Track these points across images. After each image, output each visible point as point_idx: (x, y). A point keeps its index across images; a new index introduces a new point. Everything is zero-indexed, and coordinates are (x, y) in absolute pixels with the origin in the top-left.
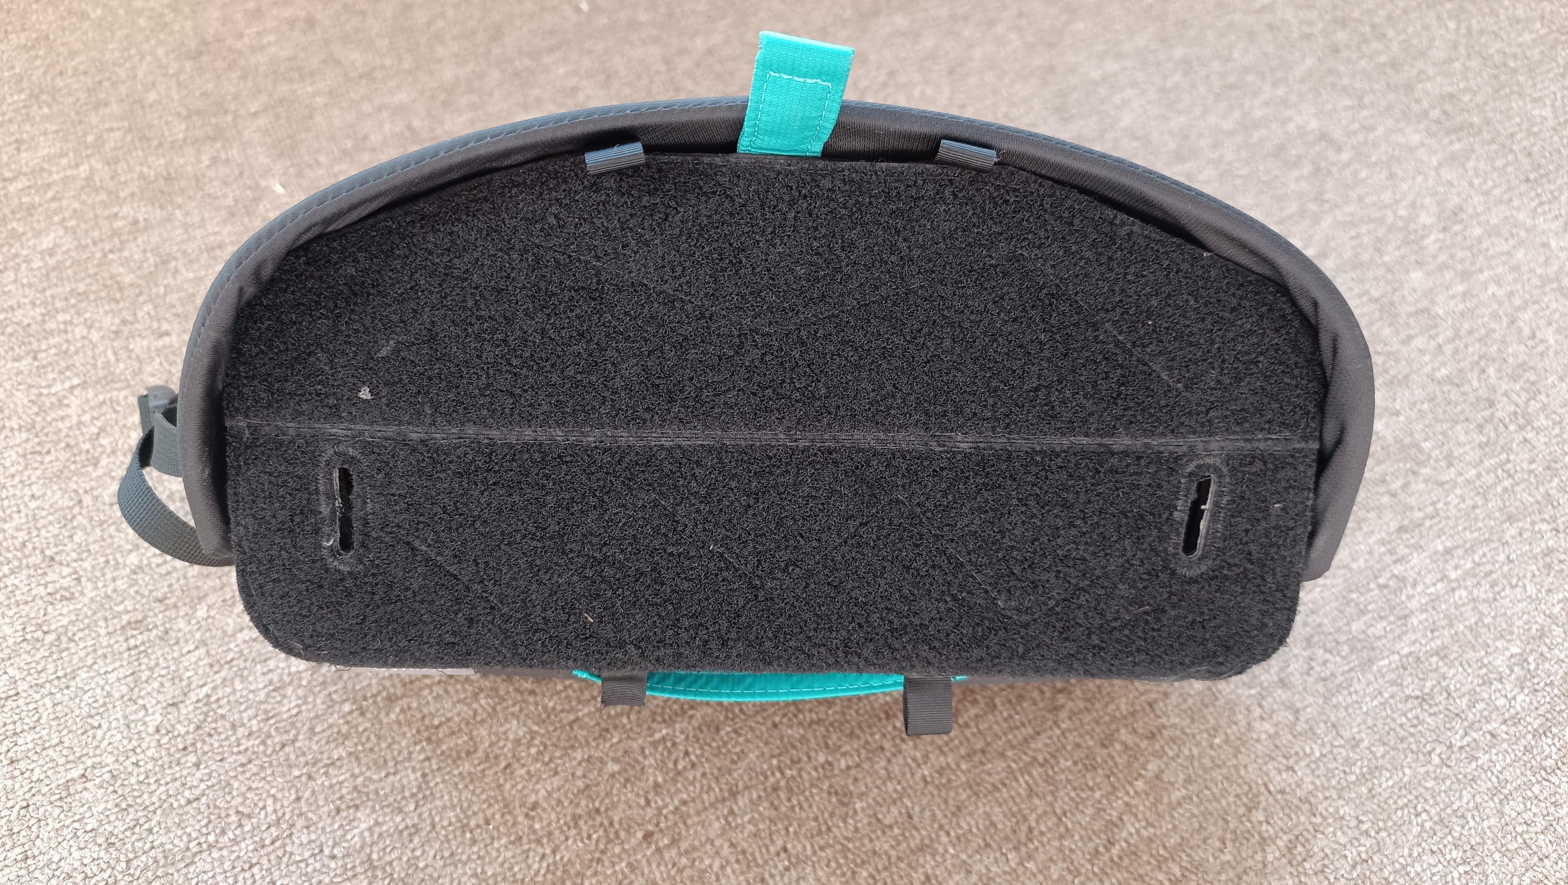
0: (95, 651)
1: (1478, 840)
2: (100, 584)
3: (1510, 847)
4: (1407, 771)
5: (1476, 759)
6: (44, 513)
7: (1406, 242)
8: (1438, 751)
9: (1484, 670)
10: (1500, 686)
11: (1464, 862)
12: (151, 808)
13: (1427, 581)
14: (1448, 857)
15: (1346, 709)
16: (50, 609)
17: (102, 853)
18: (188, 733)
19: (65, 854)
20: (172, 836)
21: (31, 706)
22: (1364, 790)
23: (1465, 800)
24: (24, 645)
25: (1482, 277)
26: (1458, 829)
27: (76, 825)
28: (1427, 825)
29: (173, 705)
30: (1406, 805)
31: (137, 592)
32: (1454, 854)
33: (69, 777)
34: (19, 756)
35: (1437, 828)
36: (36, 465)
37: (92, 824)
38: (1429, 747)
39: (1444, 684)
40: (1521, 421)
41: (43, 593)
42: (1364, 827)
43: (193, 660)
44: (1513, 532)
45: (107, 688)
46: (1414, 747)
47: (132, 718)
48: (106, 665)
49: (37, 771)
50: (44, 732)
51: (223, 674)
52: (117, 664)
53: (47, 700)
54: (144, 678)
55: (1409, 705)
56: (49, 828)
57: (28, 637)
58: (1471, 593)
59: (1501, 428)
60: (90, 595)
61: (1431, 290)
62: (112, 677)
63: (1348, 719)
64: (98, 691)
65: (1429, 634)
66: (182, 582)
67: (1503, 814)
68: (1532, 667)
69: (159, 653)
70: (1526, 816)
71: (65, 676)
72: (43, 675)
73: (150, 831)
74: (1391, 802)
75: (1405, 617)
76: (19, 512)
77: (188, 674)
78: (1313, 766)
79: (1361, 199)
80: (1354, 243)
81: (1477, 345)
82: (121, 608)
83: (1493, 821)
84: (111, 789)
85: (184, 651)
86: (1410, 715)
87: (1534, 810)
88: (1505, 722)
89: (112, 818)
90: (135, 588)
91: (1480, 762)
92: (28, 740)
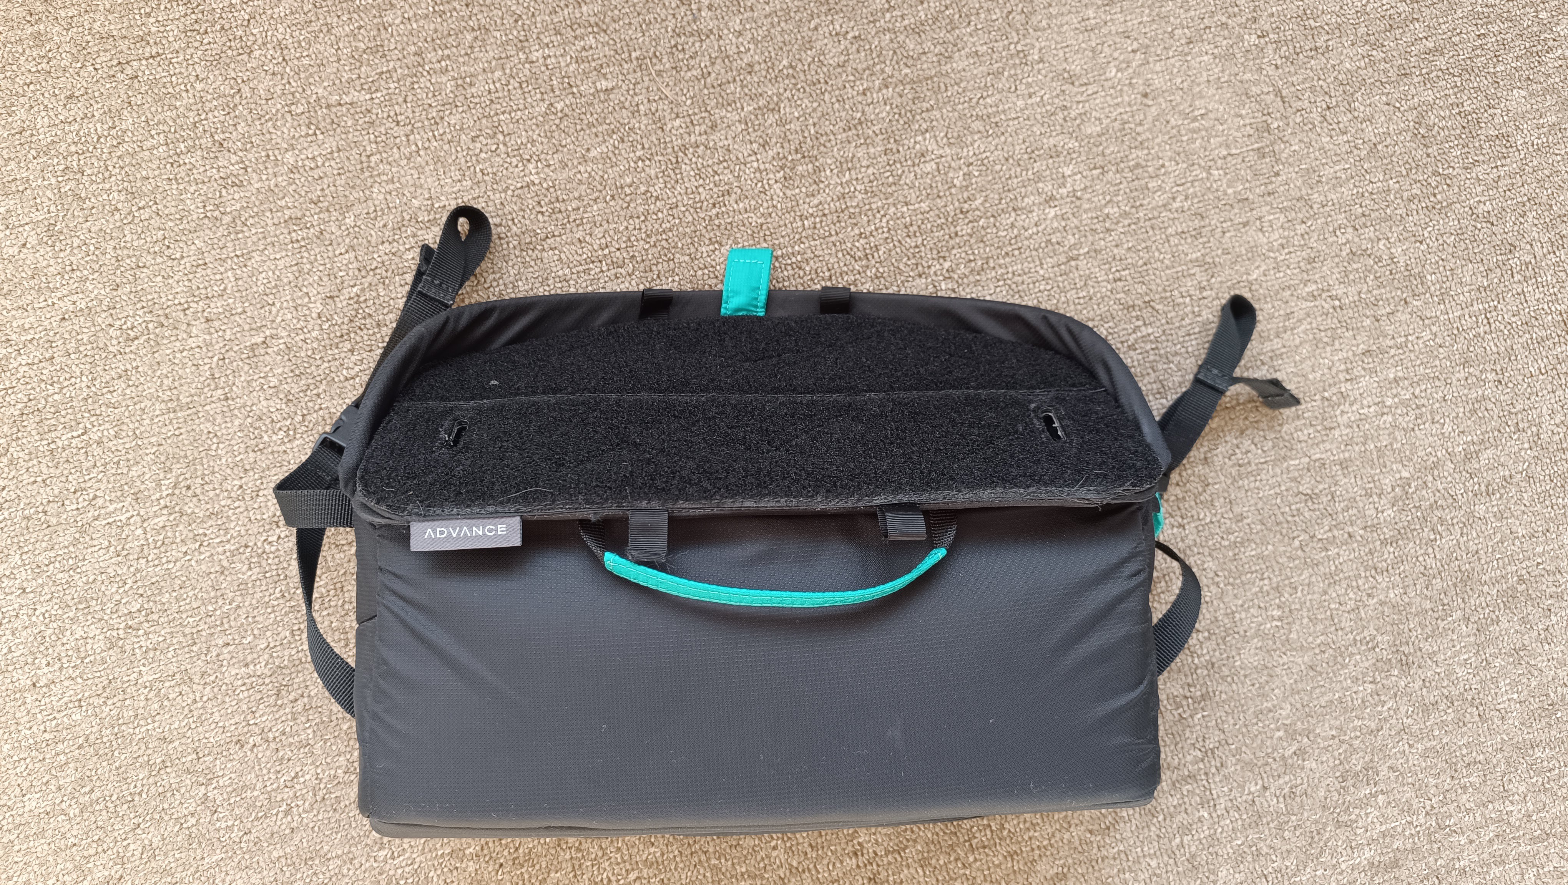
14: (1269, 613)
15: (1247, 491)
26: (1286, 595)
29: (331, 297)
30: (1256, 571)
32: (1275, 613)
35: (1272, 592)
41: (217, 177)
46: (1284, 531)
47: (299, 302)
51: (369, 279)
84: (286, 357)
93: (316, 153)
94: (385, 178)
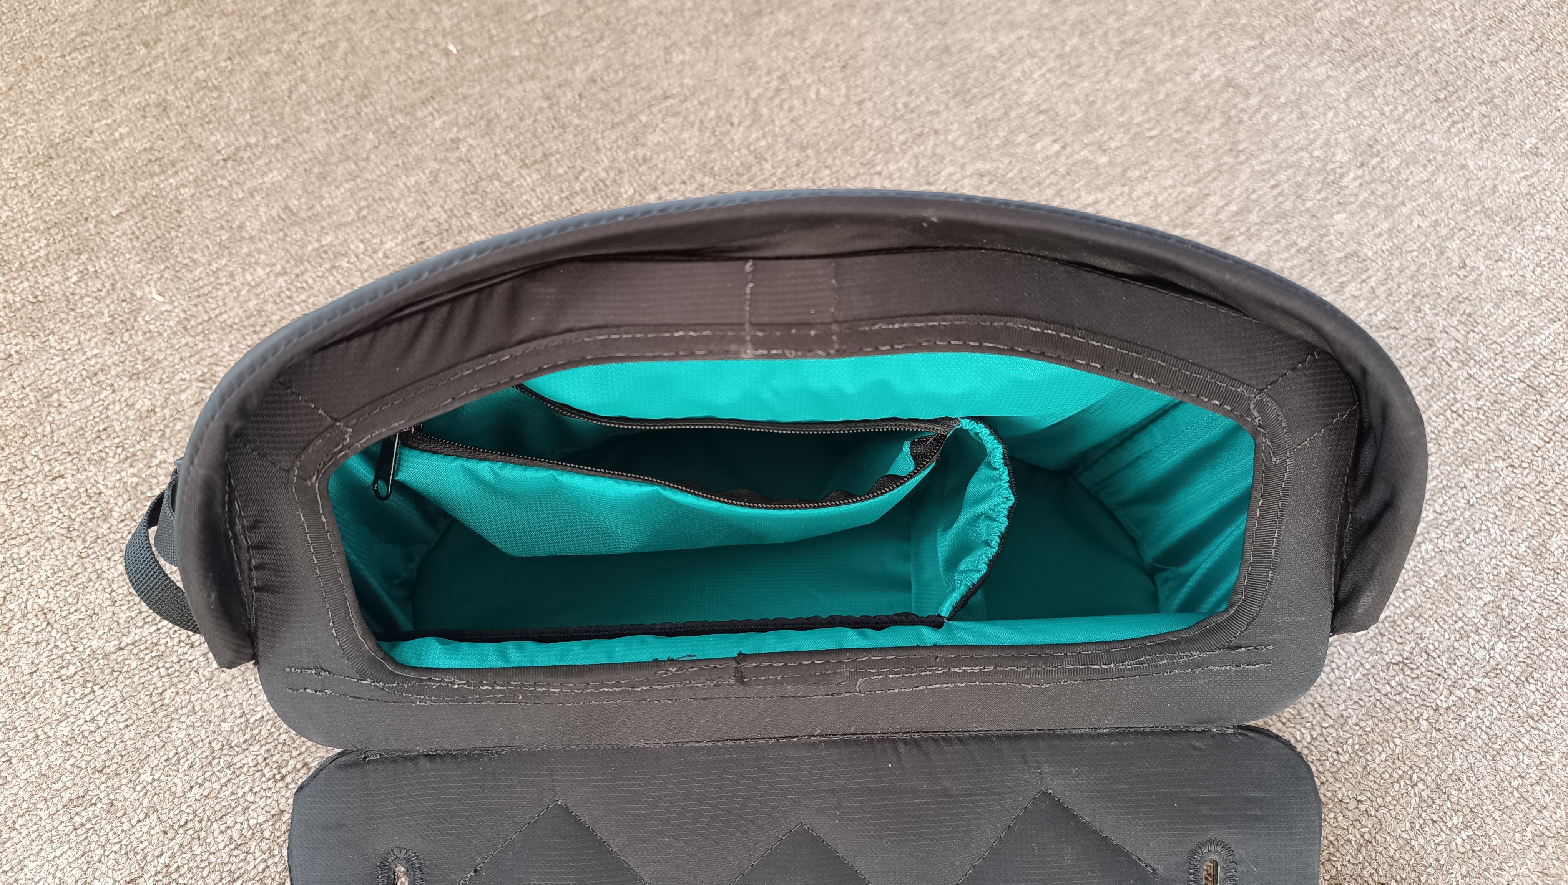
0: (39, 836)
1: (1476, 801)
2: (33, 763)
3: (1508, 803)
4: (1398, 741)
5: (1464, 718)
7: (1326, 184)
8: (1425, 716)
9: (1460, 624)
10: (1477, 638)
11: (1467, 827)
14: (1450, 824)
15: (1330, 686)
22: (1359, 768)
23: (1459, 762)
25: (1405, 210)
26: (1455, 793)
28: (1425, 795)
30: (1401, 777)
31: (73, 765)
32: (1455, 820)
35: (1435, 796)
38: (1416, 714)
39: (1422, 645)
40: (1463, 357)
42: (1363, 807)
43: (145, 830)
44: (1470, 475)
45: (59, 874)
46: (1401, 715)
48: (54, 850)
51: (178, 840)
52: (65, 847)
54: (96, 858)
55: (1391, 673)
58: (1436, 545)
59: (1445, 367)
60: (24, 777)
61: (1357, 231)
62: (62, 862)
66: (120, 746)
67: (1497, 770)
68: (1506, 613)
69: (108, 828)
70: (1519, 769)
74: (1386, 776)
77: (141, 846)
79: (1275, 145)
80: (1275, 192)
81: (1410, 283)
82: (60, 785)
83: (1488, 779)
85: (134, 822)
86: (1393, 683)
87: (1526, 761)
88: (1487, 675)
90: (72, 761)
91: (1468, 720)
93: (96, 713)
94: (185, 711)
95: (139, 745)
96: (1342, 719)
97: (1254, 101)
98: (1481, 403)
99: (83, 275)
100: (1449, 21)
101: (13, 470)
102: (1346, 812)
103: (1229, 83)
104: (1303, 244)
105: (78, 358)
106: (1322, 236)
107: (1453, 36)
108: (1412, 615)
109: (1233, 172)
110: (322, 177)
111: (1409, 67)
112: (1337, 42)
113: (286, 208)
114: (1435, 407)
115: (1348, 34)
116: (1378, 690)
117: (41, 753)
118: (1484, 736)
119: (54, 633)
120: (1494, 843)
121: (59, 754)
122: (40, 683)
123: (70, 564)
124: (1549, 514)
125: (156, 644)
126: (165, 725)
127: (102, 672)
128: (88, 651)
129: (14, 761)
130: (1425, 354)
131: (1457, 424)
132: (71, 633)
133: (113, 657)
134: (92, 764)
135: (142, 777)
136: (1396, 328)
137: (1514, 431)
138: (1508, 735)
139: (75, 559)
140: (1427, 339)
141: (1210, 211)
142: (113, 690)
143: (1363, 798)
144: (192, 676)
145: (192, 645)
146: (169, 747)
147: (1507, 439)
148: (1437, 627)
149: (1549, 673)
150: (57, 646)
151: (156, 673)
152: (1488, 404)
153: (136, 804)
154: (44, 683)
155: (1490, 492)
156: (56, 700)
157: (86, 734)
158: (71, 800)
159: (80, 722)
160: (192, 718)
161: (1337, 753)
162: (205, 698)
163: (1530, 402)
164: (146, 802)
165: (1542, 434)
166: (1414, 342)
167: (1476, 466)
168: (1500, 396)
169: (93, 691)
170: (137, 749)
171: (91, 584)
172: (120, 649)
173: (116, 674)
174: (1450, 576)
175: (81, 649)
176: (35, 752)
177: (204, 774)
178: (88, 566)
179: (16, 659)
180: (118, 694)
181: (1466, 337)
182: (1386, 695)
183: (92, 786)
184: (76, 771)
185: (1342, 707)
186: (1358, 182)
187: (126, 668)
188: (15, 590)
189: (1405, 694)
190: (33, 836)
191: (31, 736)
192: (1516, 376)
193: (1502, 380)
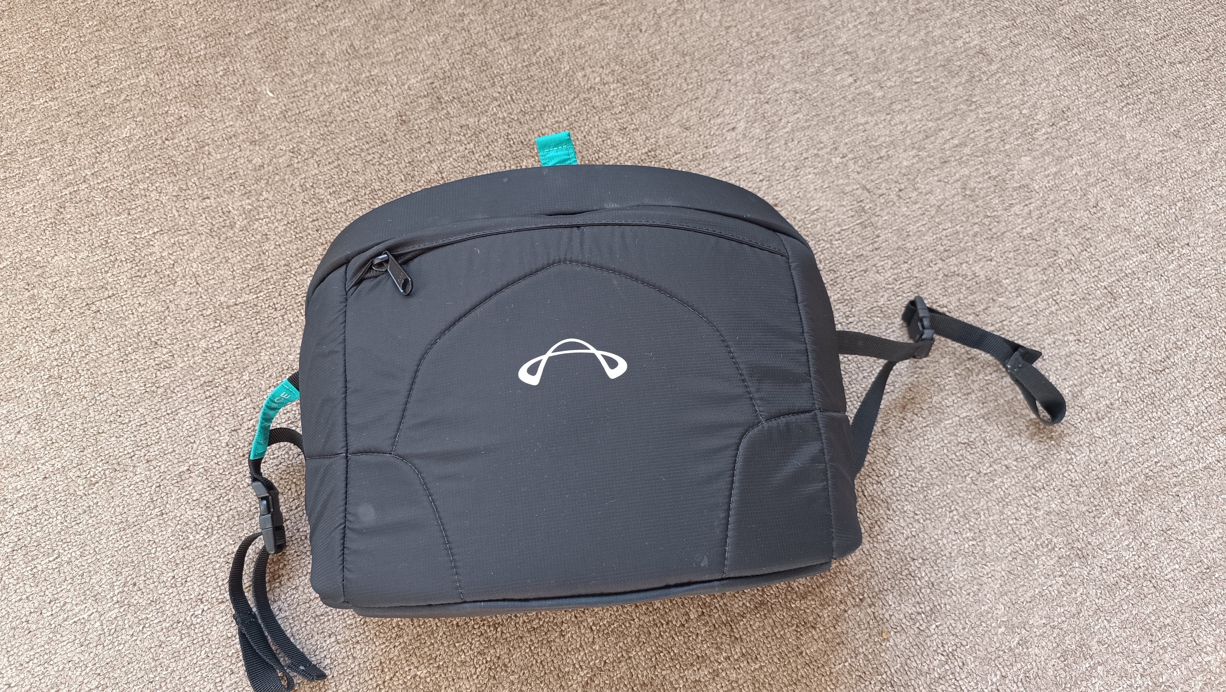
0: (187, 398)
1: (984, 527)
2: (186, 359)
3: (1003, 532)
4: (949, 486)
5: (993, 481)
6: (148, 315)
7: (1024, 134)
8: (971, 476)
10: (1018, 438)
11: (974, 539)
12: (228, 488)
13: (987, 371)
16: (158, 373)
17: (204, 512)
18: (244, 446)
19: (183, 512)
20: (241, 503)
21: (155, 430)
22: (922, 496)
23: (982, 504)
24: (146, 395)
25: (1071, 161)
27: (187, 497)
28: (955, 518)
31: (207, 364)
33: (181, 470)
34: (152, 458)
36: (139, 284)
37: (196, 496)
38: (965, 473)
39: (983, 436)
40: (1073, 266)
42: (917, 517)
43: (244, 405)
44: (1050, 341)
45: (197, 420)
48: (195, 407)
49: (163, 467)
50: (164, 445)
52: (201, 407)
53: (163, 427)
54: (217, 415)
55: (959, 448)
56: (173, 498)
57: (148, 390)
59: (1059, 271)
60: (180, 366)
61: (1033, 171)
62: (199, 414)
63: (920, 455)
64: (192, 422)
65: (981, 405)
66: (233, 358)
67: (1003, 513)
69: (224, 400)
70: (1016, 515)
71: (172, 412)
72: (159, 412)
73: (229, 500)
74: (936, 504)
75: (968, 394)
76: (133, 314)
77: (241, 413)
78: (893, 482)
79: (998, 102)
80: (988, 135)
82: (199, 373)
83: (995, 517)
85: (238, 400)
86: (958, 454)
87: (1023, 511)
88: (1016, 460)
89: (207, 493)
90: (206, 362)
91: (996, 482)
92: (155, 449)
95: (243, 359)
96: (921, 469)
97: (994, 67)
98: (1074, 297)
99: (226, 71)
100: (1152, 27)
101: (181, 189)
102: (906, 518)
103: (981, 51)
104: (994, 173)
105: (221, 126)
106: (1009, 170)
107: (1151, 39)
108: (983, 417)
109: (963, 116)
110: (376, 27)
111: (1111, 58)
112: (1066, 32)
113: (352, 45)
114: (1043, 295)
115: (1077, 27)
116: (948, 456)
117: (190, 354)
118: (1002, 493)
119: (200, 289)
120: (987, 550)
121: (200, 357)
122: (191, 316)
123: (211, 251)
124: (1091, 374)
125: (256, 305)
126: (258, 351)
127: (226, 316)
128: (218, 302)
129: (175, 356)
130: (1049, 260)
131: (1053, 309)
132: (210, 291)
133: (232, 308)
134: (217, 365)
135: (244, 377)
136: (1036, 240)
137: (1088, 319)
138: (1017, 495)
139: (214, 249)
140: (1053, 251)
141: (940, 141)
142: (231, 327)
143: (918, 513)
144: (275, 326)
145: (276, 309)
146: (259, 363)
147: (1082, 323)
148: (996, 427)
149: (1055, 466)
150: (201, 297)
151: (255, 322)
152: (1078, 299)
153: (240, 391)
154: (194, 316)
155: (1058, 354)
156: (200, 327)
157: (215, 348)
158: (205, 382)
159: (212, 341)
160: (273, 350)
161: (912, 486)
162: (281, 340)
163: (1106, 303)
164: (245, 390)
165: (1106, 324)
166: (1045, 251)
167: (1056, 336)
168: (1087, 296)
169: (220, 326)
170: (242, 362)
171: (222, 265)
172: (236, 304)
173: (233, 318)
174: (1015, 399)
175: (215, 301)
176: (187, 353)
177: (278, 381)
178: (221, 254)
179: (178, 300)
180: (234, 329)
181: (1080, 253)
182: (951, 460)
183: (217, 377)
184: (209, 367)
185: (923, 462)
186: (1046, 136)
187: (238, 316)
188: (179, 261)
189: (963, 462)
190: (184, 398)
191: (185, 344)
192: (1102, 284)
193: (1093, 286)
